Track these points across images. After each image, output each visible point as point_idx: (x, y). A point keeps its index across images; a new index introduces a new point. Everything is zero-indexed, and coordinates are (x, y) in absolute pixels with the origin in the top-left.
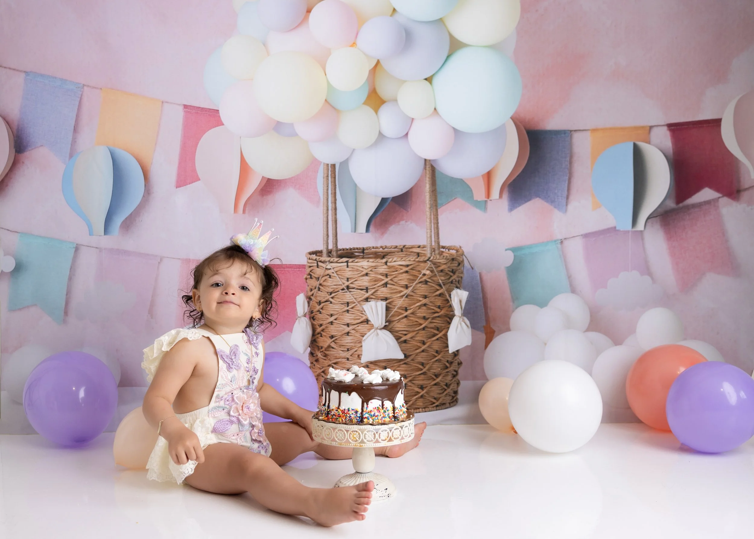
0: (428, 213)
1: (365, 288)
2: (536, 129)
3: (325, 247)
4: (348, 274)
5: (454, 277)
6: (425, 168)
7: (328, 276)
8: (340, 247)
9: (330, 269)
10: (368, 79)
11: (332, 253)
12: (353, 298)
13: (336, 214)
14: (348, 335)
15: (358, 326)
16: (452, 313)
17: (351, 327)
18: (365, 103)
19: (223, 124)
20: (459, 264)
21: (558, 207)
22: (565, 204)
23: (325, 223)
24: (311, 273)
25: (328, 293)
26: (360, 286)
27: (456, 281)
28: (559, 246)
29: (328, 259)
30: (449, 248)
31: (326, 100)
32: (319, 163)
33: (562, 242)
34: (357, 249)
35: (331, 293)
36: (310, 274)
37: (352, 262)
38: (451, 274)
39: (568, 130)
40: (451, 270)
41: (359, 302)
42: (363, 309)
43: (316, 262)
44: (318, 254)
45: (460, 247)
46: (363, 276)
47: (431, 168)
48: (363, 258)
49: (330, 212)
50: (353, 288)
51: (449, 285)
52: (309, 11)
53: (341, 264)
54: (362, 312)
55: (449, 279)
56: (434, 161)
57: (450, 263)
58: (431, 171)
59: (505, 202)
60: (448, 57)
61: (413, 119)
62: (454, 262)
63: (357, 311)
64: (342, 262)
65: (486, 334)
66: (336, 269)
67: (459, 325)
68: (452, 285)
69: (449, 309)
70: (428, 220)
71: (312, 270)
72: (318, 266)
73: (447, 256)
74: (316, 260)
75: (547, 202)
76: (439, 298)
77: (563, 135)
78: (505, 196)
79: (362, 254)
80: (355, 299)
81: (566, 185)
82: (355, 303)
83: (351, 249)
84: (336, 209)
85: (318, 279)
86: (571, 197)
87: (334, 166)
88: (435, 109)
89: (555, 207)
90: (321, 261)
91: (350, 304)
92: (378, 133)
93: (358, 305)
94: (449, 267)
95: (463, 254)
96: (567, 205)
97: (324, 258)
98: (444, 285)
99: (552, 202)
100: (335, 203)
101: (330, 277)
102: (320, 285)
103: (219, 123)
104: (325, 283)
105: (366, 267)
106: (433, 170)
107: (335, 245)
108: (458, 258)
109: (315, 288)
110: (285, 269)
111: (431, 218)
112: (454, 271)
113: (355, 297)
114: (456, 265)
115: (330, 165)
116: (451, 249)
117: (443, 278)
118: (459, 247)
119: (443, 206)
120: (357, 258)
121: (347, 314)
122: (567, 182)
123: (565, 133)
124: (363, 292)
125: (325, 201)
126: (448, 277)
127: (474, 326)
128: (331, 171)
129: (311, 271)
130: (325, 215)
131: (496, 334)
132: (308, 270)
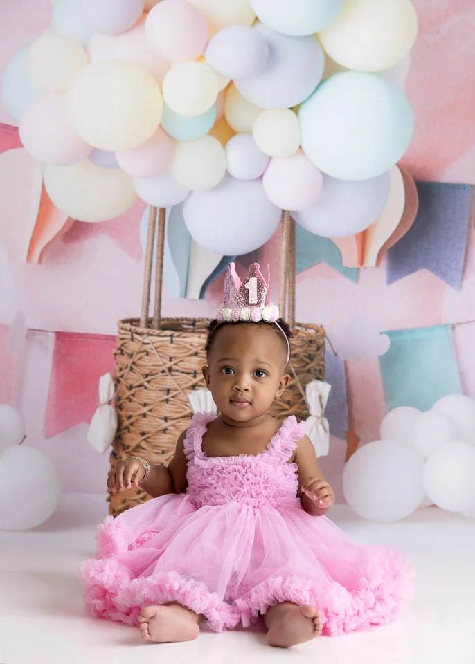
0: (282, 280)
1: (192, 372)
2: (428, 180)
3: (144, 314)
4: (172, 351)
5: (312, 365)
6: (282, 221)
7: (145, 353)
8: (164, 315)
9: (148, 344)
10: (216, 103)
11: (153, 323)
12: (175, 383)
13: (161, 273)
14: (165, 432)
15: (179, 422)
16: (305, 412)
17: (170, 423)
18: (210, 133)
19: (21, 145)
20: (319, 348)
21: (451, 282)
22: (460, 278)
23: (147, 283)
24: (122, 347)
25: (143, 375)
26: (186, 369)
27: (315, 370)
28: (450, 331)
29: (146, 330)
30: (307, 327)
31: (160, 126)
32: (145, 204)
33: (453, 328)
34: (186, 319)
35: (147, 376)
36: (120, 349)
37: (179, 336)
38: (307, 360)
39: (469, 185)
40: (307, 355)
41: (183, 390)
42: (188, 399)
43: (130, 333)
44: (134, 323)
45: (322, 327)
46: (191, 355)
47: (289, 222)
48: (193, 332)
49: (154, 269)
50: (177, 371)
51: (305, 374)
52: (146, 11)
53: (164, 338)
54: (187, 403)
55: (305, 366)
56: (296, 213)
57: (307, 345)
58: (289, 226)
59: (383, 271)
60: (322, 82)
61: (270, 158)
62: (313, 345)
63: (179, 402)
64: (165, 336)
65: (348, 443)
66: (156, 345)
67: (314, 429)
68: (308, 375)
69: (303, 407)
70: (282, 289)
71: (125, 343)
72: (132, 339)
73: (303, 337)
74: (130, 330)
75: (437, 274)
76: (290, 390)
77: (462, 190)
78: (384, 263)
79: (192, 327)
80: (179, 385)
81: (463, 255)
82: (177, 390)
83: (178, 319)
84: (162, 266)
85: (131, 356)
86: (469, 271)
87: (163, 210)
88: (300, 147)
89: (447, 282)
90: (137, 333)
91: (170, 392)
92: (224, 172)
93: (182, 394)
94: (305, 351)
95: (324, 335)
96: (462, 280)
97: (142, 328)
98: (297, 374)
99: (443, 275)
100: (162, 258)
101: (147, 354)
102: (134, 363)
103: (17, 144)
104: (140, 362)
105: (196, 345)
106: (293, 224)
107: (157, 313)
108: (318, 340)
109: (127, 367)
110: (89, 340)
111: (285, 286)
112: (312, 356)
113: (178, 383)
114: (315, 349)
115: (158, 209)
116: (309, 328)
117: (296, 365)
118: (319, 326)
119: (302, 271)
120: (185, 332)
121: (166, 405)
122: (464, 251)
123: (464, 188)
124: (190, 377)
125: (149, 255)
126: (303, 364)
127: (333, 431)
128: (160, 216)
129: (122, 345)
130: (148, 274)
131: (360, 443)
132: (119, 343)
